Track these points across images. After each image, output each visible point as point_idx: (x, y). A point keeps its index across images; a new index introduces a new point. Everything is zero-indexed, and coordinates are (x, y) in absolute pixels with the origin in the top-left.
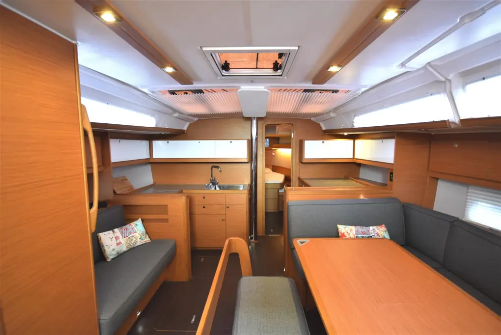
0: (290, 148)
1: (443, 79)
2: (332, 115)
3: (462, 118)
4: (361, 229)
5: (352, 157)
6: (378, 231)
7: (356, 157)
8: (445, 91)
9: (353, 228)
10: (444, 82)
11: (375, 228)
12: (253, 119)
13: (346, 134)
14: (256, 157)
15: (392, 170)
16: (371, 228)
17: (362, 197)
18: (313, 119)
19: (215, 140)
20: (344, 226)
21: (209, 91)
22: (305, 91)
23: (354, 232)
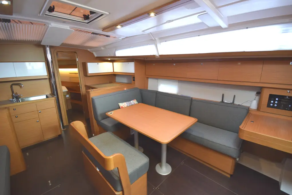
0: (76, 68)
1: (154, 39)
2: (102, 48)
3: (160, 54)
4: (128, 103)
5: (113, 71)
6: (134, 102)
7: (115, 71)
8: (154, 44)
9: (125, 103)
10: (154, 40)
11: (133, 101)
12: (46, 47)
13: (109, 59)
14: (54, 75)
15: (134, 76)
16: (132, 101)
17: (125, 89)
18: (89, 50)
19: (13, 62)
20: (122, 103)
21: (16, 22)
22: (93, 33)
23: (126, 105)
